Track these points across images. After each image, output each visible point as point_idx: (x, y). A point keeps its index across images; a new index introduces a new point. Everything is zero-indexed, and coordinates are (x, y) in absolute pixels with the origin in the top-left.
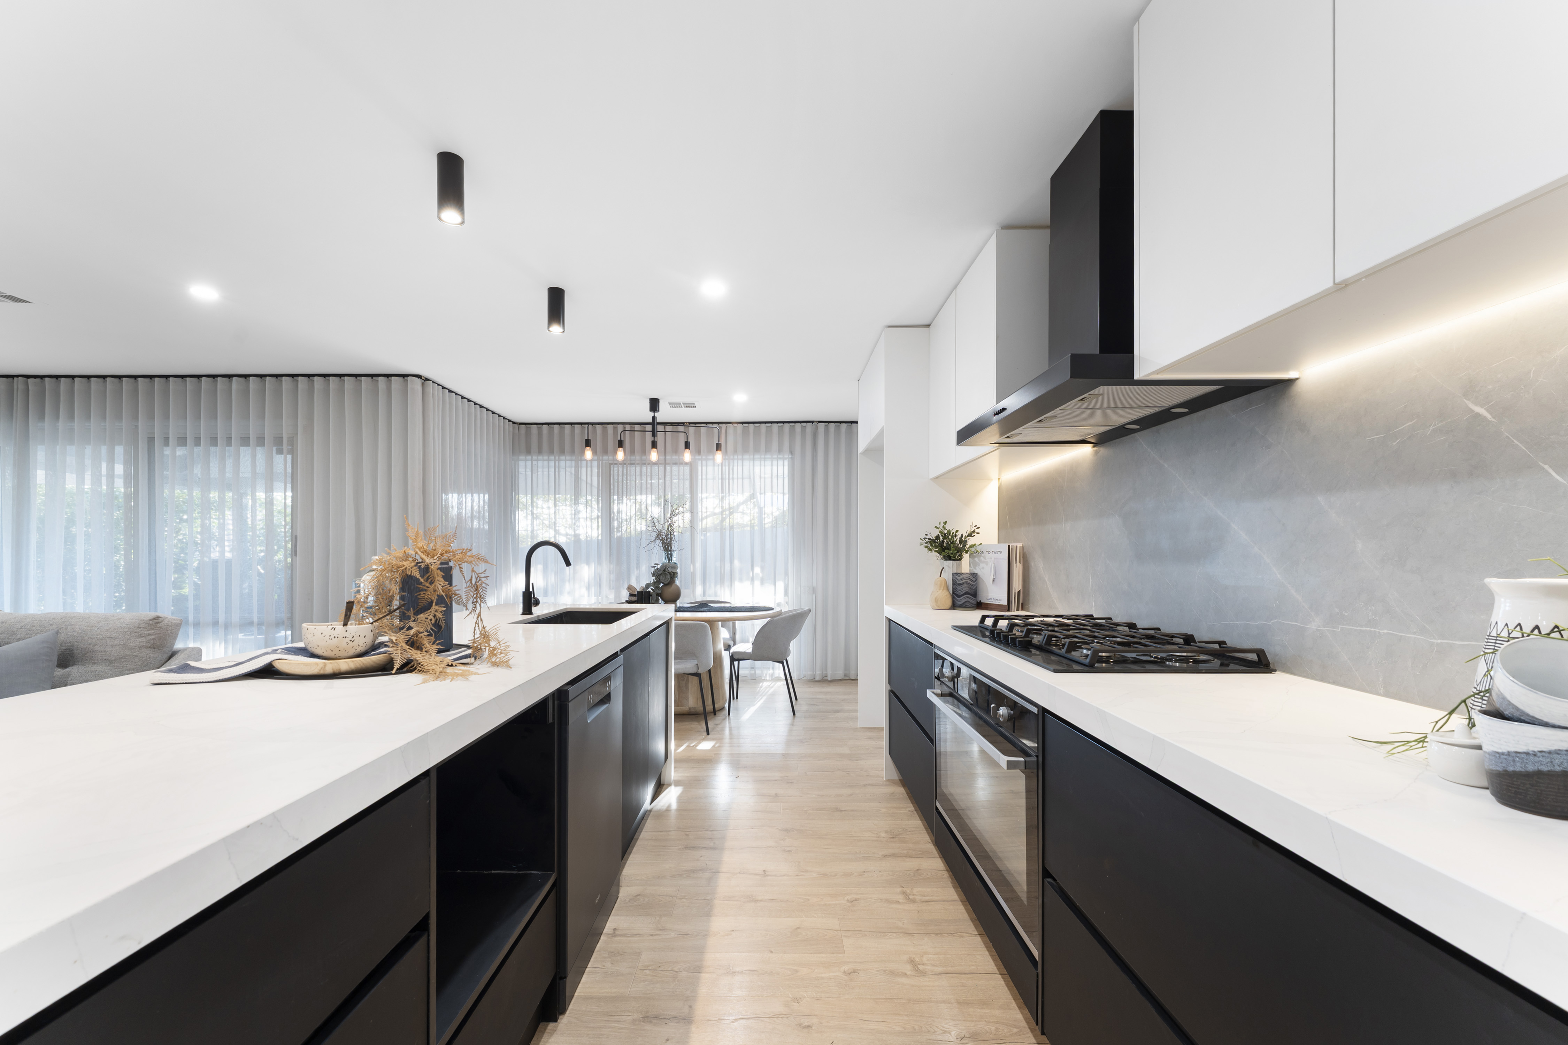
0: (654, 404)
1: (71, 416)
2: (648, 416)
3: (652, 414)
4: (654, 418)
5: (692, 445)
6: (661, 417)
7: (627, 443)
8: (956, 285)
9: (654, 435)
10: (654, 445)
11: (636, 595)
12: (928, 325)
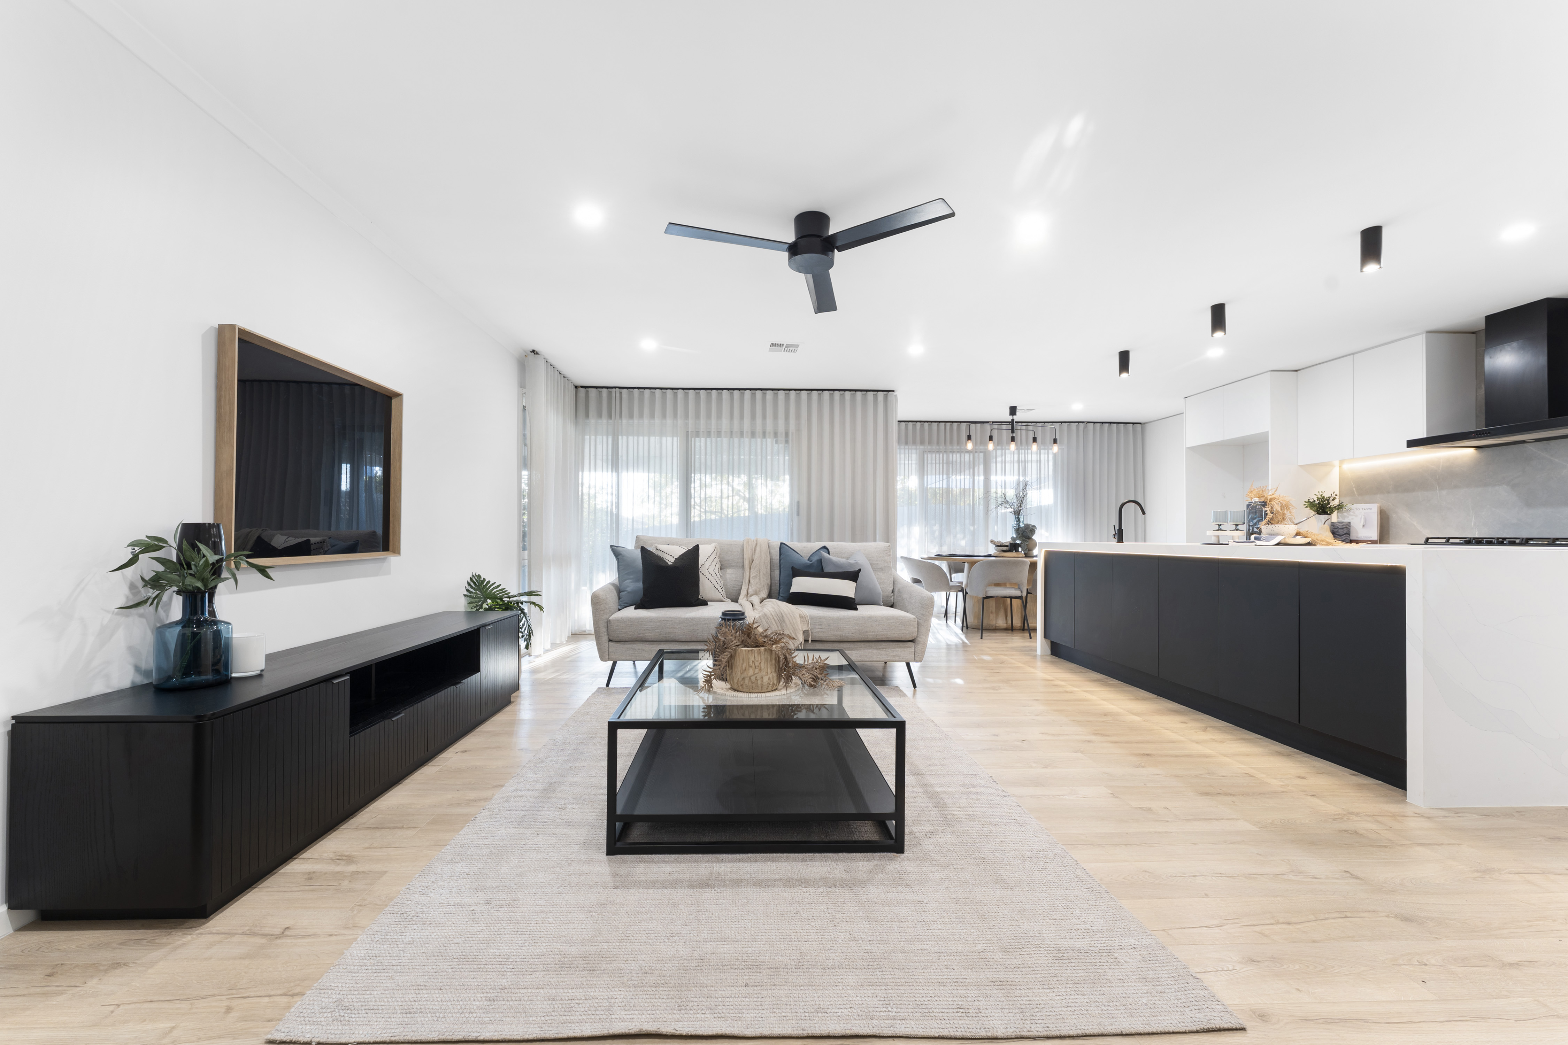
0: (1013, 410)
1: (652, 416)
2: (1010, 418)
3: (1011, 417)
4: (1013, 420)
5: (1039, 439)
6: (1017, 418)
7: (995, 438)
8: (1353, 354)
9: (1013, 432)
10: (1013, 439)
11: (1007, 546)
12: (1297, 371)
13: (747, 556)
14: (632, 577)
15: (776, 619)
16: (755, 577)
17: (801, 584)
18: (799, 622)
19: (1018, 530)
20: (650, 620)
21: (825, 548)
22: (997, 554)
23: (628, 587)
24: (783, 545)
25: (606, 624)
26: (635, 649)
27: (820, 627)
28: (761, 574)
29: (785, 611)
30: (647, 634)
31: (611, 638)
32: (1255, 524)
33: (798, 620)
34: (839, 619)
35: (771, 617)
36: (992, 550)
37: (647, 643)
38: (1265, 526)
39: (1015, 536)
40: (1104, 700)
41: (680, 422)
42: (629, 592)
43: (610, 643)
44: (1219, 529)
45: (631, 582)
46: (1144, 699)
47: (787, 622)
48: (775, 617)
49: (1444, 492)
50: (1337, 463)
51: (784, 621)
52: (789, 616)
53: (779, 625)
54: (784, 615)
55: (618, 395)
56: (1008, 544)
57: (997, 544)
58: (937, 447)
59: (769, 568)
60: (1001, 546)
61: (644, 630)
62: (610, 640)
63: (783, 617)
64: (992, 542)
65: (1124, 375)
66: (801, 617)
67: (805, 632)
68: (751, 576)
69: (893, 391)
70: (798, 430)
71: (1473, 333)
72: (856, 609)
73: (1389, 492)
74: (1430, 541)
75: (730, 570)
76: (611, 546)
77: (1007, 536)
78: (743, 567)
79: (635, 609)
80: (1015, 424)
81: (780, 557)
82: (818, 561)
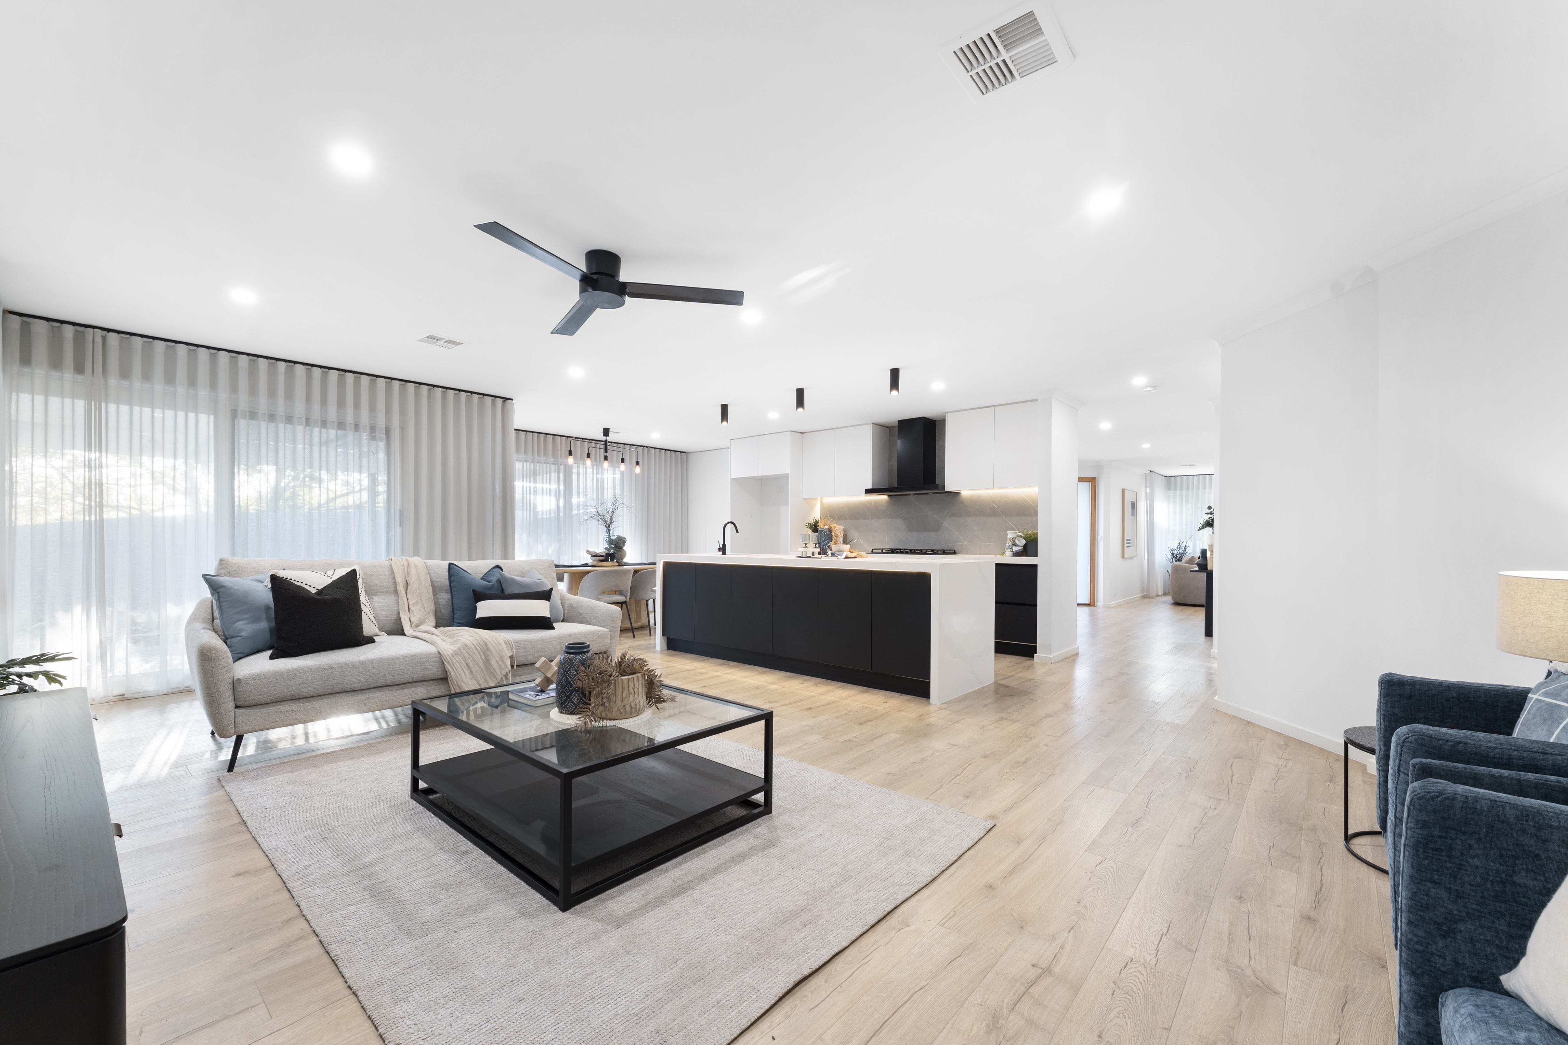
0: (606, 432)
3: (604, 437)
4: (606, 440)
8: (835, 429)
9: (606, 451)
10: (606, 458)
11: (603, 556)
12: (802, 433)
13: (400, 580)
14: (247, 616)
15: (478, 648)
16: (417, 603)
17: (486, 609)
18: (505, 649)
19: (611, 542)
20: (310, 670)
21: (498, 567)
22: (595, 563)
23: (242, 630)
24: (452, 565)
25: (231, 686)
26: (281, 712)
27: (524, 650)
28: (423, 599)
29: (489, 638)
30: (304, 690)
31: (240, 703)
32: (827, 544)
33: (504, 646)
34: (542, 640)
35: (472, 646)
36: (589, 560)
37: (301, 700)
38: (834, 545)
39: (607, 546)
40: (744, 678)
41: (223, 395)
42: (246, 638)
43: (238, 710)
44: (806, 547)
45: (247, 624)
46: (765, 673)
47: (493, 650)
48: (477, 647)
49: (874, 521)
50: (819, 498)
51: (488, 649)
52: (493, 643)
53: (482, 654)
54: (488, 643)
55: (99, 339)
56: (604, 554)
57: (593, 554)
58: (525, 457)
59: (431, 591)
60: (596, 556)
61: (299, 684)
62: (237, 707)
63: (486, 645)
64: (588, 552)
65: (725, 423)
66: (506, 643)
67: (511, 657)
68: (411, 603)
69: (512, 399)
70: (403, 429)
71: (888, 427)
72: (553, 628)
73: (847, 519)
74: (874, 551)
75: (378, 597)
76: (204, 576)
77: (601, 548)
78: (396, 592)
79: (272, 657)
80: (608, 444)
81: (450, 580)
82: (497, 581)
